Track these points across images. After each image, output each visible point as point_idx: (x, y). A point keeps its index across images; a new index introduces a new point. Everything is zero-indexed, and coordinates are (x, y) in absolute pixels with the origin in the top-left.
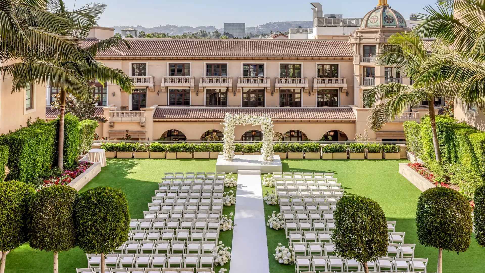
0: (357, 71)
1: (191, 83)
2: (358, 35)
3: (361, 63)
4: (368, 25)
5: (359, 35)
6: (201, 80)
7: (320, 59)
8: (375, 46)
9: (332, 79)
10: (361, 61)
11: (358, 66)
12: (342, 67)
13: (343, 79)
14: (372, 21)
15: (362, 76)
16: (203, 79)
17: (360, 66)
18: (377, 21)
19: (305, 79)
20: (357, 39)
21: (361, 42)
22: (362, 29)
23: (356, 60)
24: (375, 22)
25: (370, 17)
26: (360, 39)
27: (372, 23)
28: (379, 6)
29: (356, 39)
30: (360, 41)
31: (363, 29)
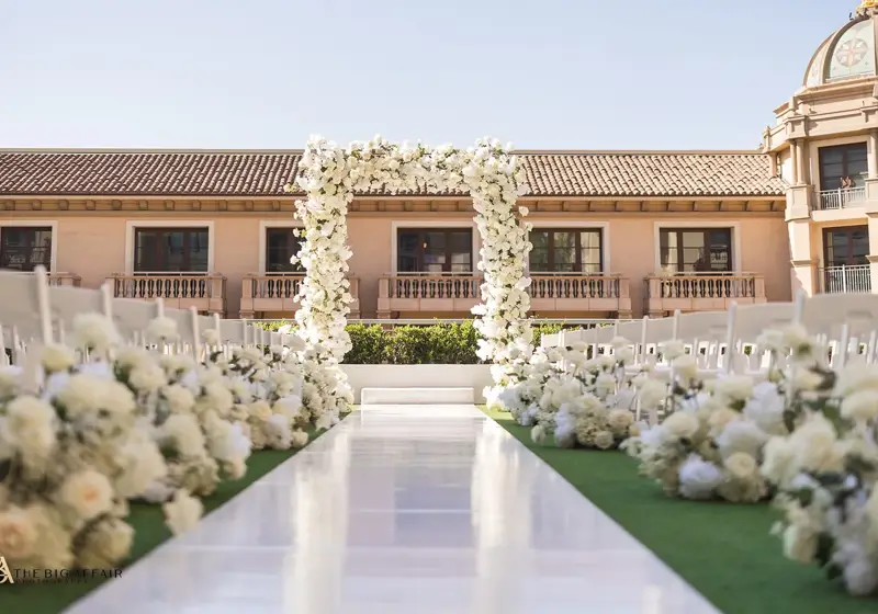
0: (802, 244)
1: (210, 296)
2: (800, 111)
3: (814, 212)
4: (833, 74)
5: (803, 110)
6: (247, 287)
7: (667, 208)
8: (864, 145)
9: (715, 278)
10: (813, 206)
11: (805, 226)
12: (747, 236)
13: (752, 282)
14: (844, 59)
15: (822, 264)
16: (254, 282)
17: (813, 226)
18: (862, 56)
19: (617, 281)
20: (798, 122)
21: (813, 133)
22: (811, 89)
23: (796, 204)
24: (857, 62)
25: (838, 47)
26: (809, 123)
27: (845, 64)
28: (866, 9)
29: (794, 123)
30: (807, 129)
31: (817, 88)
